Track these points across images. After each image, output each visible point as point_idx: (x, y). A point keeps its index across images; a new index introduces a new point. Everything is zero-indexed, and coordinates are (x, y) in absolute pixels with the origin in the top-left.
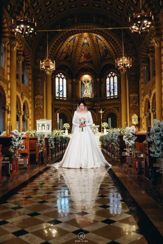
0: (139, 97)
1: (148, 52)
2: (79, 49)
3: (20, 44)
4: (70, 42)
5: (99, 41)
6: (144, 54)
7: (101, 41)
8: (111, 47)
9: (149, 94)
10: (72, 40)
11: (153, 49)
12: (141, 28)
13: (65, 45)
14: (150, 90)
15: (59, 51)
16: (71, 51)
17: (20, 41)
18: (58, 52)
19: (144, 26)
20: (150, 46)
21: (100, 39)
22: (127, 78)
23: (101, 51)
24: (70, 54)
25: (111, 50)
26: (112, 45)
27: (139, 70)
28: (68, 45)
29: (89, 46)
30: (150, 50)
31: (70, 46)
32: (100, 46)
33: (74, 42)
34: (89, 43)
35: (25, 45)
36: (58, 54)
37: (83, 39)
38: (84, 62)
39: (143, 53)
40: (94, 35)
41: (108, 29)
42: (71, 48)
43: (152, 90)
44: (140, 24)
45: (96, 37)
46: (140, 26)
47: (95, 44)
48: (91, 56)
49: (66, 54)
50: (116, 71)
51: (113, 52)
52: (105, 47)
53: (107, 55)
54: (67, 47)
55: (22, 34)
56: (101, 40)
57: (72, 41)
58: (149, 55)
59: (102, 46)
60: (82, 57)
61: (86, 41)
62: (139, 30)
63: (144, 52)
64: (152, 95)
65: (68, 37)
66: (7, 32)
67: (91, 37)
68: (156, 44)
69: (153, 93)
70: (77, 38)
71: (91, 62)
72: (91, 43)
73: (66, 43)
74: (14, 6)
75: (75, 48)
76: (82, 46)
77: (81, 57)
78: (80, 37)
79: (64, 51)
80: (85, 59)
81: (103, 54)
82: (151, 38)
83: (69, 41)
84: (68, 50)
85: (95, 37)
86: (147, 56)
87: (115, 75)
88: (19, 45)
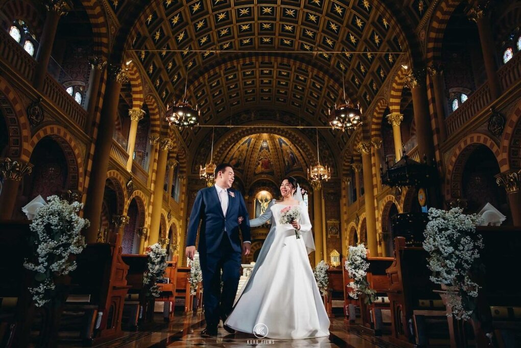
0: (340, 224)
1: (352, 161)
2: (256, 155)
3: (174, 143)
4: (243, 144)
5: (283, 145)
6: (346, 164)
7: (287, 145)
8: (299, 154)
9: (355, 220)
10: (246, 142)
11: (359, 158)
12: (346, 124)
13: (236, 148)
14: (357, 214)
15: (228, 156)
16: (244, 157)
17: (175, 140)
18: (226, 157)
19: (349, 121)
20: (355, 153)
21: (284, 142)
22: (323, 197)
23: (286, 159)
24: (242, 161)
25: (300, 158)
26: (301, 151)
27: (340, 186)
28: (240, 149)
29: (269, 151)
30: (355, 158)
31: (243, 150)
32: (285, 152)
33: (248, 146)
34: (270, 148)
35: (181, 144)
36: (226, 159)
37: (262, 141)
38: (262, 173)
39: (344, 162)
40: (277, 136)
41: (298, 127)
42: (244, 152)
43: (360, 215)
44: (344, 119)
45: (280, 139)
46: (344, 121)
47: (278, 150)
48: (272, 165)
49: (236, 160)
50: (307, 188)
51: (303, 161)
52: (292, 153)
53: (294, 164)
54: (239, 151)
55: (179, 124)
56: (286, 143)
57: (247, 144)
58: (354, 165)
59: (287, 152)
60: (259, 166)
61: (265, 145)
62: (342, 127)
63: (346, 162)
64: (360, 222)
65: (240, 138)
66: (158, 126)
67: (272, 139)
68: (363, 150)
69: (361, 218)
70: (252, 140)
71: (272, 173)
72: (272, 147)
73: (238, 145)
74: (171, 93)
75: (249, 153)
76: (260, 151)
77: (257, 166)
78: (258, 139)
79: (235, 156)
80: (263, 169)
81: (288, 163)
82: (356, 142)
83: (241, 143)
84: (240, 155)
85: (277, 140)
86: (351, 167)
87: (305, 192)
88: (172, 144)
